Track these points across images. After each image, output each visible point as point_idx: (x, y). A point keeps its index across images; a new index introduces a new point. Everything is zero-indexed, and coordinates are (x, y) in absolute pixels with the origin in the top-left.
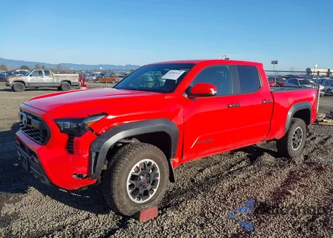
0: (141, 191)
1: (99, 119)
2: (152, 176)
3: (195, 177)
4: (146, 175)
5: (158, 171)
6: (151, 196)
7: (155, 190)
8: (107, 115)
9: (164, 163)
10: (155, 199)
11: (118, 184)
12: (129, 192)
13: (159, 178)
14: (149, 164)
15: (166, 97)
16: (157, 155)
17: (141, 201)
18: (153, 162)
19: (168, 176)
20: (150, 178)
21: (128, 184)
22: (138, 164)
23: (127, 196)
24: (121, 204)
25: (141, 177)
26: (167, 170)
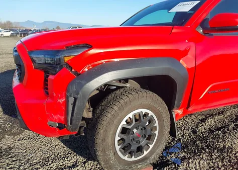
0: (134, 147)
1: (78, 53)
2: (149, 129)
3: (197, 128)
4: (140, 128)
5: (157, 124)
6: (146, 153)
7: (151, 146)
8: (91, 48)
9: (164, 115)
10: (151, 156)
11: (104, 140)
12: (118, 148)
13: (157, 132)
14: (146, 115)
15: (174, 31)
16: (156, 106)
17: (133, 159)
18: (151, 113)
19: (169, 130)
20: (146, 132)
21: (117, 138)
22: (131, 115)
23: (115, 153)
24: (106, 164)
25: (135, 131)
26: (167, 124)
